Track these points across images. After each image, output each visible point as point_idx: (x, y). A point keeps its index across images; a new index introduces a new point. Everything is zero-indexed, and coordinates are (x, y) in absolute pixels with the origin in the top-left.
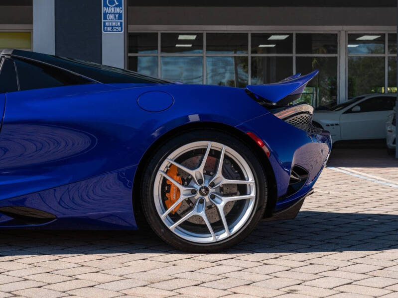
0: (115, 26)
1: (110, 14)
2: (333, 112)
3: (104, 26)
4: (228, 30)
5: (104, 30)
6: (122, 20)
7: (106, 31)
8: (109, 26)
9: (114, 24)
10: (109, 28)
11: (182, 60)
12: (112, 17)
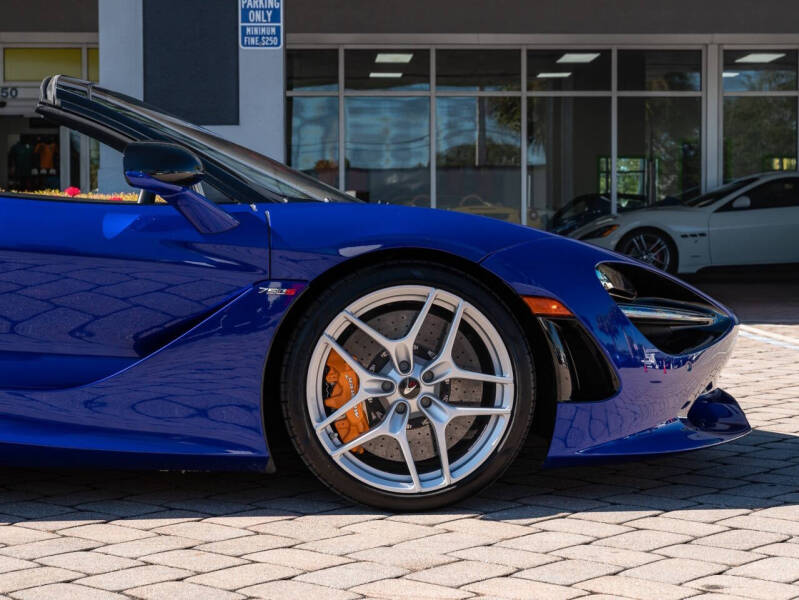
0: (266, 36)
1: (255, 10)
2: (696, 208)
3: (244, 34)
4: (481, 42)
5: (243, 42)
6: (279, 22)
7: (247, 45)
8: (255, 36)
9: (263, 30)
10: (253, 40)
11: (388, 105)
12: (258, 16)
